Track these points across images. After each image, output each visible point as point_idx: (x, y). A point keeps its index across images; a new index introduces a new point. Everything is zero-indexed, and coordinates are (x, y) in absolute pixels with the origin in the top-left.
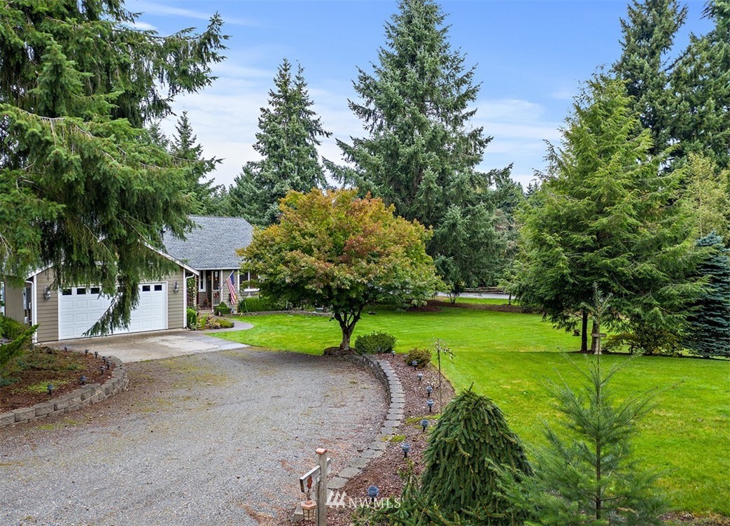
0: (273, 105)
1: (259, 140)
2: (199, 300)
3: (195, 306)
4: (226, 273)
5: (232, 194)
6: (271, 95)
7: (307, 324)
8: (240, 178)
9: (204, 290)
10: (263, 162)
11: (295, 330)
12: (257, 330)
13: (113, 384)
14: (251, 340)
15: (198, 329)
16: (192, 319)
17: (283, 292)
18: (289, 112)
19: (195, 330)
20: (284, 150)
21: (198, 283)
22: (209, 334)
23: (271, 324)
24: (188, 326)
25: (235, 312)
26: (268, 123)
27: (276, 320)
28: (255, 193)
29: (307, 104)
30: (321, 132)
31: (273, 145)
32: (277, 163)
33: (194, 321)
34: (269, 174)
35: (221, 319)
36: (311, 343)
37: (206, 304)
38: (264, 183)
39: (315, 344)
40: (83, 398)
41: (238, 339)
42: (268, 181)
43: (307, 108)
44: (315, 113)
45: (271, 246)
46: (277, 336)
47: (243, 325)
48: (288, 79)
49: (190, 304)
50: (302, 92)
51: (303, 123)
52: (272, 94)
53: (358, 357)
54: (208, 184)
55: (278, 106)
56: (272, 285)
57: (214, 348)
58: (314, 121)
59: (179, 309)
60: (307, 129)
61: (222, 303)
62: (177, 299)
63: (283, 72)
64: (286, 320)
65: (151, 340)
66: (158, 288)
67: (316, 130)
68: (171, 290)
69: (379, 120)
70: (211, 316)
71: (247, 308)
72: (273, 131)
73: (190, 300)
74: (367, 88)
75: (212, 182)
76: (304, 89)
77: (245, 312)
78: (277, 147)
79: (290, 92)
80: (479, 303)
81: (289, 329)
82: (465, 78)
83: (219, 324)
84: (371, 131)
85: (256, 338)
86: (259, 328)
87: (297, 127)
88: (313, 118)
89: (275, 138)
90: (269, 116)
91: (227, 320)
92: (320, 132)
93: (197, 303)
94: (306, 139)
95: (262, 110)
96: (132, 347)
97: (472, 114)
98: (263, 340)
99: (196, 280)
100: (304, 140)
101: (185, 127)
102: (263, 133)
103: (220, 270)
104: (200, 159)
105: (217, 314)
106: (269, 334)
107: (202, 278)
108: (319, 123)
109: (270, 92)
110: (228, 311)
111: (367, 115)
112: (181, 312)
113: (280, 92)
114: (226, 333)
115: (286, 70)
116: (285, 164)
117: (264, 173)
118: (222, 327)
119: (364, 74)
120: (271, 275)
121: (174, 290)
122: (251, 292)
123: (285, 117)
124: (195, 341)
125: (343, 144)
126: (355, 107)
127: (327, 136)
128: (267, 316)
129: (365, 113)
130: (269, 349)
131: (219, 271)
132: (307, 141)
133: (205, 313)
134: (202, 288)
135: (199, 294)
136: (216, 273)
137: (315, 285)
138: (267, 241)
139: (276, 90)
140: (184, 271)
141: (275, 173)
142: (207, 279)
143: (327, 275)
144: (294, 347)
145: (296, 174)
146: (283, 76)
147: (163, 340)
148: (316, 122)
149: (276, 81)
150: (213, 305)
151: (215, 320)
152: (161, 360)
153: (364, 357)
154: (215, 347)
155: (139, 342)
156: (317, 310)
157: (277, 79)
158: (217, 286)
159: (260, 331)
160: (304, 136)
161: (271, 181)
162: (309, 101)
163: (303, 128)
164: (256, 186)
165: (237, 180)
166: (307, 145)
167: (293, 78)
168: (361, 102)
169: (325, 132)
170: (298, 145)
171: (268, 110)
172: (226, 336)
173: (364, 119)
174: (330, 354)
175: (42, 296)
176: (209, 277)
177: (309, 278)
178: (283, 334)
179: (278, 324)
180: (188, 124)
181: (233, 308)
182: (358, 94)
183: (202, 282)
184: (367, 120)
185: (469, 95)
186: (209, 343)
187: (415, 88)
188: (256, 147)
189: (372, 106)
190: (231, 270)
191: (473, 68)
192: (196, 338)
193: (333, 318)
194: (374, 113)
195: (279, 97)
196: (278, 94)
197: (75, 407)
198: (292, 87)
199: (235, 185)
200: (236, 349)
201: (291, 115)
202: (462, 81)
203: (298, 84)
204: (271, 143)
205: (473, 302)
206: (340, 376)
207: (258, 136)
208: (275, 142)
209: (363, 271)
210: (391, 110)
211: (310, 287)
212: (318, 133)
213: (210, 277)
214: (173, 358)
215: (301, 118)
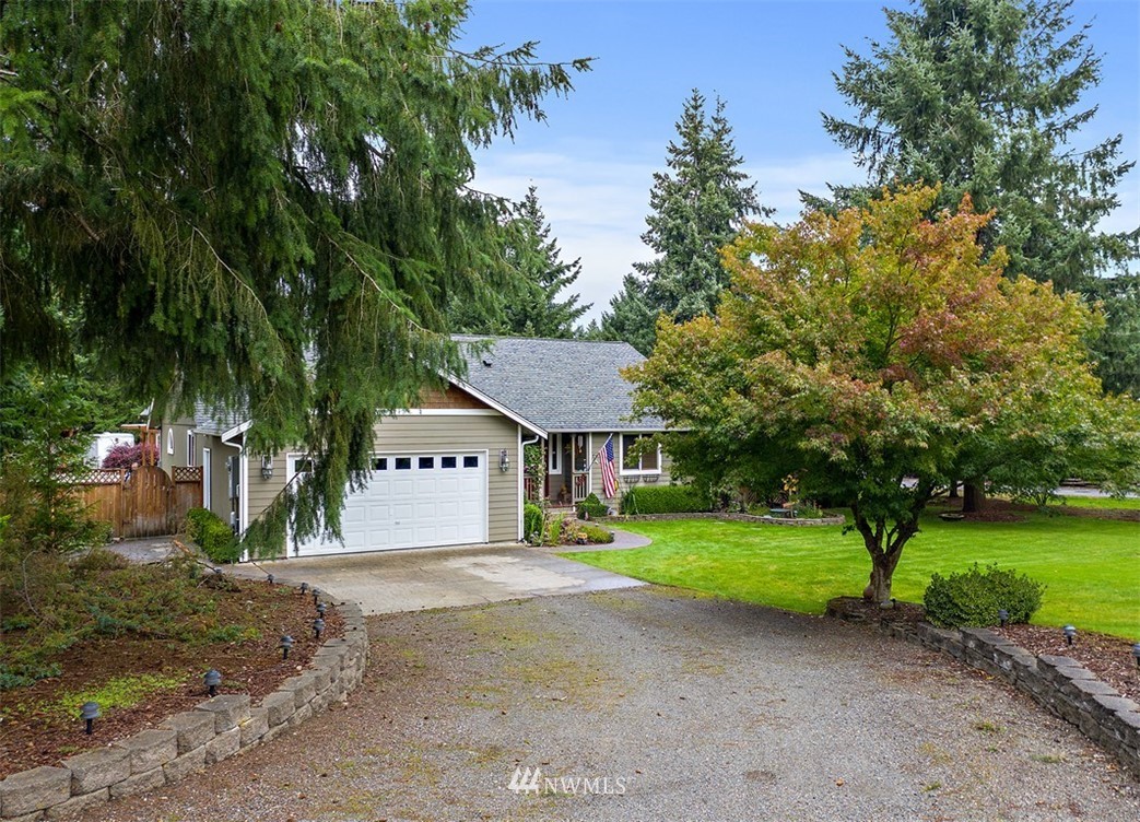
0: (674, 167)
1: (651, 227)
2: (550, 489)
3: (542, 499)
4: (598, 439)
5: (607, 324)
6: (671, 151)
7: (757, 540)
8: (620, 299)
9: (558, 471)
10: (657, 262)
11: (737, 551)
12: (659, 549)
13: (298, 693)
14: (649, 571)
15: (546, 543)
16: (533, 524)
17: (728, 464)
18: (702, 179)
19: (539, 545)
20: (693, 242)
21: (547, 457)
22: (565, 555)
23: (686, 537)
24: (527, 537)
25: (616, 514)
26: (668, 198)
27: (694, 530)
28: (644, 315)
29: (732, 163)
30: (756, 209)
31: (675, 233)
32: (682, 265)
33: (538, 529)
34: (668, 283)
35: (590, 525)
36: (780, 583)
37: (562, 498)
38: (660, 299)
39: (790, 587)
40: (182, 747)
41: (623, 567)
42: (667, 294)
43: (733, 169)
44: (745, 176)
45: (701, 356)
46: (703, 563)
47: (632, 539)
48: (700, 122)
49: (531, 495)
50: (723, 143)
51: (726, 194)
52: (673, 150)
53: (943, 633)
54: (570, 303)
55: (682, 168)
56: (704, 445)
57: (574, 586)
58: (744, 190)
59: (509, 504)
60: (732, 205)
61: (592, 495)
62: (507, 485)
63: (692, 111)
64: (714, 530)
65: (454, 564)
66: (471, 462)
67: (748, 205)
68: (496, 466)
69: (886, 147)
70: (570, 519)
71: (639, 506)
72: (676, 211)
73: (531, 486)
74: (861, 86)
75: (575, 301)
76: (726, 138)
77: (634, 513)
78: (680, 238)
79: (702, 143)
80: (1099, 507)
81: (723, 550)
82: (1068, 48)
83: (584, 536)
84: (871, 167)
85: (660, 567)
86: (662, 546)
87: (716, 201)
88: (741, 185)
89: (679, 221)
90: (669, 186)
91: (600, 527)
92: (754, 208)
93: (546, 494)
94: (730, 221)
95: (657, 176)
96: (415, 577)
97: (1087, 116)
98: (675, 571)
99: (544, 453)
100: (727, 223)
101: (532, 213)
102: (657, 216)
103: (588, 433)
104: (557, 262)
105: (581, 516)
106: (685, 559)
107: (555, 449)
108: (754, 193)
109: (670, 146)
110: (602, 512)
111: (861, 140)
112: (514, 511)
113: (685, 145)
114: (599, 553)
115: (696, 108)
116: (696, 264)
117: (660, 280)
118: (591, 541)
119: (857, 58)
120: (704, 421)
121: (501, 467)
122: (645, 476)
123: (695, 186)
124: (537, 569)
125: (813, 198)
126: (836, 127)
127: (767, 215)
128: (675, 522)
129: (859, 135)
130: (691, 593)
131: (585, 435)
132: (732, 225)
133: (559, 514)
134: (555, 467)
135: (550, 479)
136: (581, 438)
137: (826, 440)
138: (691, 345)
139: (680, 142)
140: (520, 429)
141: (678, 281)
142: (564, 451)
143: (856, 414)
144: (746, 589)
145: (714, 281)
146: (692, 118)
147: (476, 565)
148: (748, 191)
149: (679, 127)
150: (574, 500)
151: (578, 527)
152: (465, 609)
153: (966, 636)
154: (577, 582)
155: (430, 566)
156: (772, 513)
157: (682, 124)
158: (581, 464)
159: (666, 551)
160: (728, 216)
161: (671, 294)
162: (736, 157)
163: (726, 203)
164: (646, 304)
165: (614, 303)
166: (732, 231)
167: (707, 121)
168: (850, 113)
169: (764, 209)
170: (717, 232)
171: (667, 176)
172: (598, 560)
173: (855, 149)
174: (846, 617)
175: (257, 473)
176: (568, 447)
177: (805, 424)
178: (716, 560)
179: (700, 537)
180: (537, 207)
181: (611, 506)
182: (844, 98)
183: (555, 457)
184: (862, 149)
185: (1085, 73)
186: (563, 574)
187: (968, 67)
188: (646, 239)
189: (870, 122)
190: (608, 433)
191: (1086, 27)
192: (538, 561)
193: (850, 528)
194: (874, 135)
195: (685, 153)
196: (682, 148)
197: (147, 779)
198: (706, 135)
199: (611, 311)
200: (621, 590)
201: (704, 181)
202: (1063, 55)
203: (716, 129)
204: (671, 230)
205: (1085, 505)
206: (921, 695)
207: (650, 221)
208: (678, 228)
209: (961, 401)
210: (915, 117)
211: (815, 443)
212: (750, 210)
213: (568, 445)
214: (490, 605)
215: (722, 186)
